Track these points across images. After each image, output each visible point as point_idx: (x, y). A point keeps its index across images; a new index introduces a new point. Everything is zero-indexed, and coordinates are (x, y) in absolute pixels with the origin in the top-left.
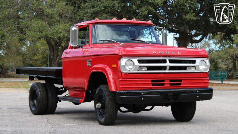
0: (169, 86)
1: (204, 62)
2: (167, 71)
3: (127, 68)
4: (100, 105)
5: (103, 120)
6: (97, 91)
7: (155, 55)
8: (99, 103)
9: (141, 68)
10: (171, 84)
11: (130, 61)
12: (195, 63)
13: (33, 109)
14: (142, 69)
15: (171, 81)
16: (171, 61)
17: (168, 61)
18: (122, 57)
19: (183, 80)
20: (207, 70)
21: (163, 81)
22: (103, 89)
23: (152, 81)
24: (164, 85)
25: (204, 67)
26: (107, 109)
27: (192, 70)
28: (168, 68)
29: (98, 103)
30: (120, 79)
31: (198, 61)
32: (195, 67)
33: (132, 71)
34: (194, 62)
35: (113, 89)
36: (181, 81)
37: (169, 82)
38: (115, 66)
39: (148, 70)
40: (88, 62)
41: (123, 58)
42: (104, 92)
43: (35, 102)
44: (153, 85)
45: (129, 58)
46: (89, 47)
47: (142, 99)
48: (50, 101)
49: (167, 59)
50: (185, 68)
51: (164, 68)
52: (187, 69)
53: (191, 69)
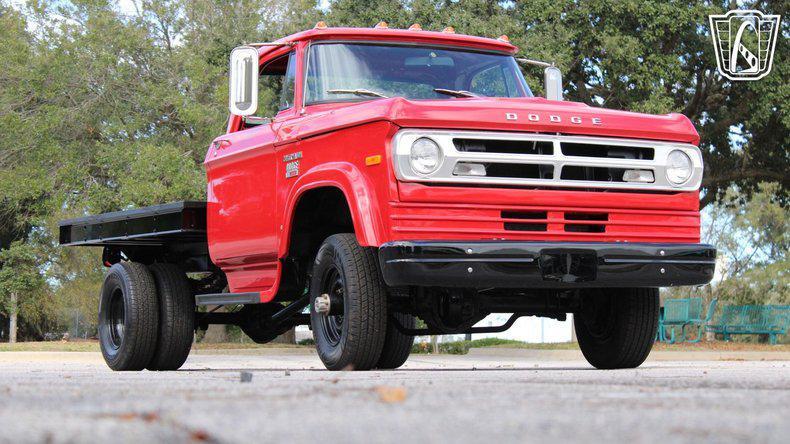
0: (563, 232)
1: (684, 157)
2: (556, 181)
3: (418, 165)
4: (328, 301)
5: (336, 354)
6: (319, 256)
7: (513, 125)
8: (326, 295)
9: (464, 166)
10: (568, 227)
11: (427, 142)
12: (652, 158)
13: (112, 352)
14: (469, 169)
15: (568, 216)
16: (568, 149)
17: (557, 148)
18: (401, 128)
19: (610, 215)
20: (693, 183)
21: (543, 215)
22: (337, 246)
23: (505, 214)
24: (543, 227)
25: (684, 173)
26: (351, 311)
27: (643, 182)
28: (557, 172)
29: (320, 296)
30: (394, 204)
31: (662, 150)
32: (652, 171)
33: (434, 176)
34: (648, 154)
35: (371, 238)
36: (604, 217)
37: (563, 220)
38: (377, 159)
39: (489, 174)
40: (291, 161)
41: (404, 131)
42: (342, 255)
43: (120, 327)
44: (507, 226)
45: (425, 133)
46: (292, 115)
47: (470, 269)
48: (170, 324)
49: (557, 141)
50: (617, 174)
51: (546, 171)
52: (626, 176)
53: (638, 177)
